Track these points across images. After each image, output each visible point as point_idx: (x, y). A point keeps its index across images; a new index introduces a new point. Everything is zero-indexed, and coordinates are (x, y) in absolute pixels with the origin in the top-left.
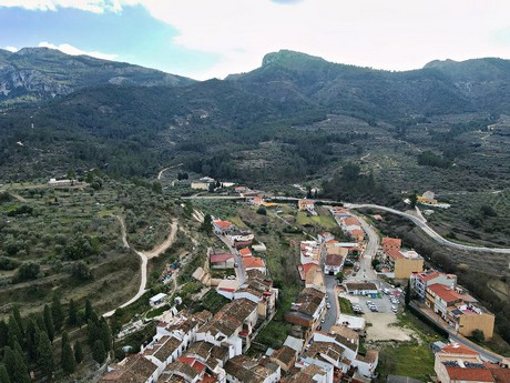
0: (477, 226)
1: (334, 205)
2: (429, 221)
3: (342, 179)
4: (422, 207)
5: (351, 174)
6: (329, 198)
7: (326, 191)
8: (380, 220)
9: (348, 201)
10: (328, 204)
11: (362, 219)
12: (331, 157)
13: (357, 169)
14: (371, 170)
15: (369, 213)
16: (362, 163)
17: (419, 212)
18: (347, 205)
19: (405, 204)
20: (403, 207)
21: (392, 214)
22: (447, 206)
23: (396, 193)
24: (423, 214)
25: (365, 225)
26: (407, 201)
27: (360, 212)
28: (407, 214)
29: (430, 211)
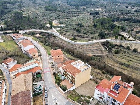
0: (80, 32)
1: (13, 33)
2: (60, 33)
3: (15, 19)
4: (55, 27)
5: (19, 17)
6: (10, 29)
7: (8, 26)
8: (40, 37)
9: (21, 29)
10: (10, 33)
11: (30, 38)
12: (8, 10)
13: (21, 14)
14: (28, 14)
15: (33, 34)
16: (23, 11)
17: (55, 30)
18: (21, 32)
19: (48, 27)
20: (47, 29)
21: (43, 32)
22: (64, 25)
23: (42, 23)
24: (56, 30)
25: (34, 41)
26: (48, 25)
27: (29, 34)
28: (50, 31)
29: (59, 29)
